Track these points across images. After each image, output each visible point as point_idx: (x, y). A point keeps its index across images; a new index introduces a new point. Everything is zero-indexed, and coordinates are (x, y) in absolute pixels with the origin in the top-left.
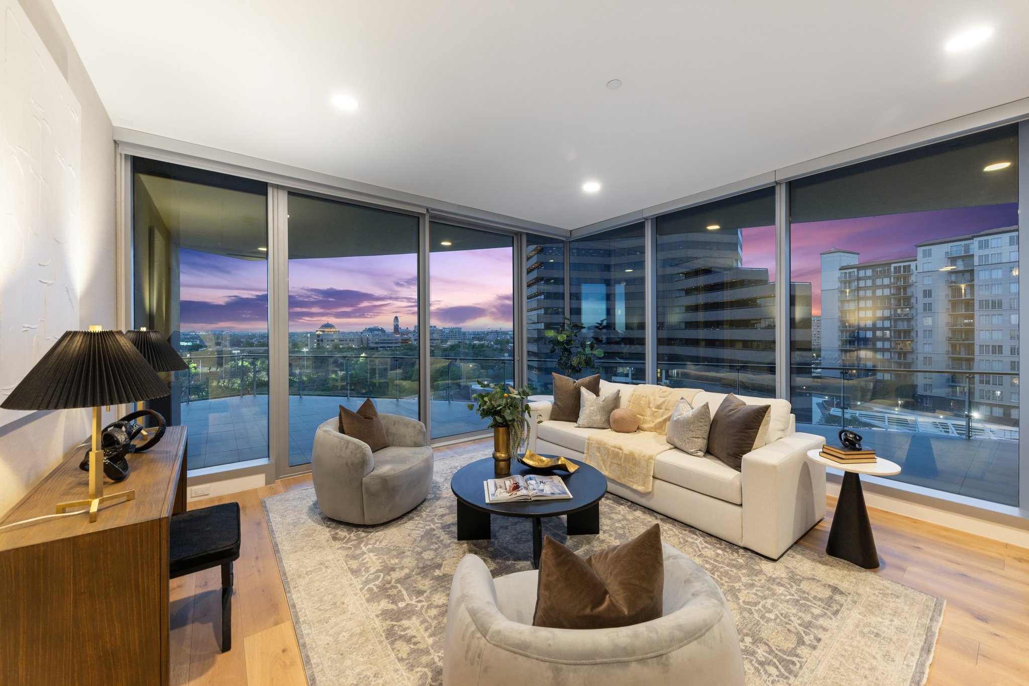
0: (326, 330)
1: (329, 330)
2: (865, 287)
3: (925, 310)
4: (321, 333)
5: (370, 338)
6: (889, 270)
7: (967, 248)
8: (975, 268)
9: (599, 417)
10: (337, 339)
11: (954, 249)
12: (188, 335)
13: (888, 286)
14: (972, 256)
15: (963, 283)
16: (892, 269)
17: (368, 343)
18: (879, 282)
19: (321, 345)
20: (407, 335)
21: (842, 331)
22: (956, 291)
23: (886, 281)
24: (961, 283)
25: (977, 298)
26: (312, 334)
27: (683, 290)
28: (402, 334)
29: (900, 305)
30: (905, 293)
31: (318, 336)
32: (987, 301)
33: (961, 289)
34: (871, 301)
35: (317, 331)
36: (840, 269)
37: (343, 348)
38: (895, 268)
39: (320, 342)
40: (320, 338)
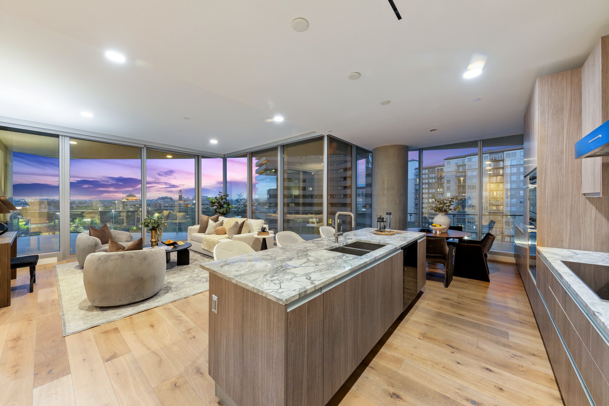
0: (130, 198)
1: (132, 198)
2: (425, 178)
3: (447, 189)
4: (126, 200)
5: (162, 203)
6: (435, 170)
7: (464, 162)
8: (467, 171)
10: (138, 204)
11: (459, 161)
13: (434, 178)
14: (465, 165)
15: (462, 177)
16: (436, 170)
17: (160, 207)
18: (431, 176)
20: (188, 201)
21: (416, 199)
22: (459, 181)
23: (434, 175)
24: (461, 177)
25: (467, 184)
26: (119, 201)
27: (342, 177)
28: (185, 201)
29: (439, 187)
30: (441, 182)
31: (124, 202)
32: (471, 186)
33: (461, 180)
34: (427, 185)
35: (123, 199)
36: (415, 169)
38: (437, 169)
39: (125, 206)
40: (125, 204)
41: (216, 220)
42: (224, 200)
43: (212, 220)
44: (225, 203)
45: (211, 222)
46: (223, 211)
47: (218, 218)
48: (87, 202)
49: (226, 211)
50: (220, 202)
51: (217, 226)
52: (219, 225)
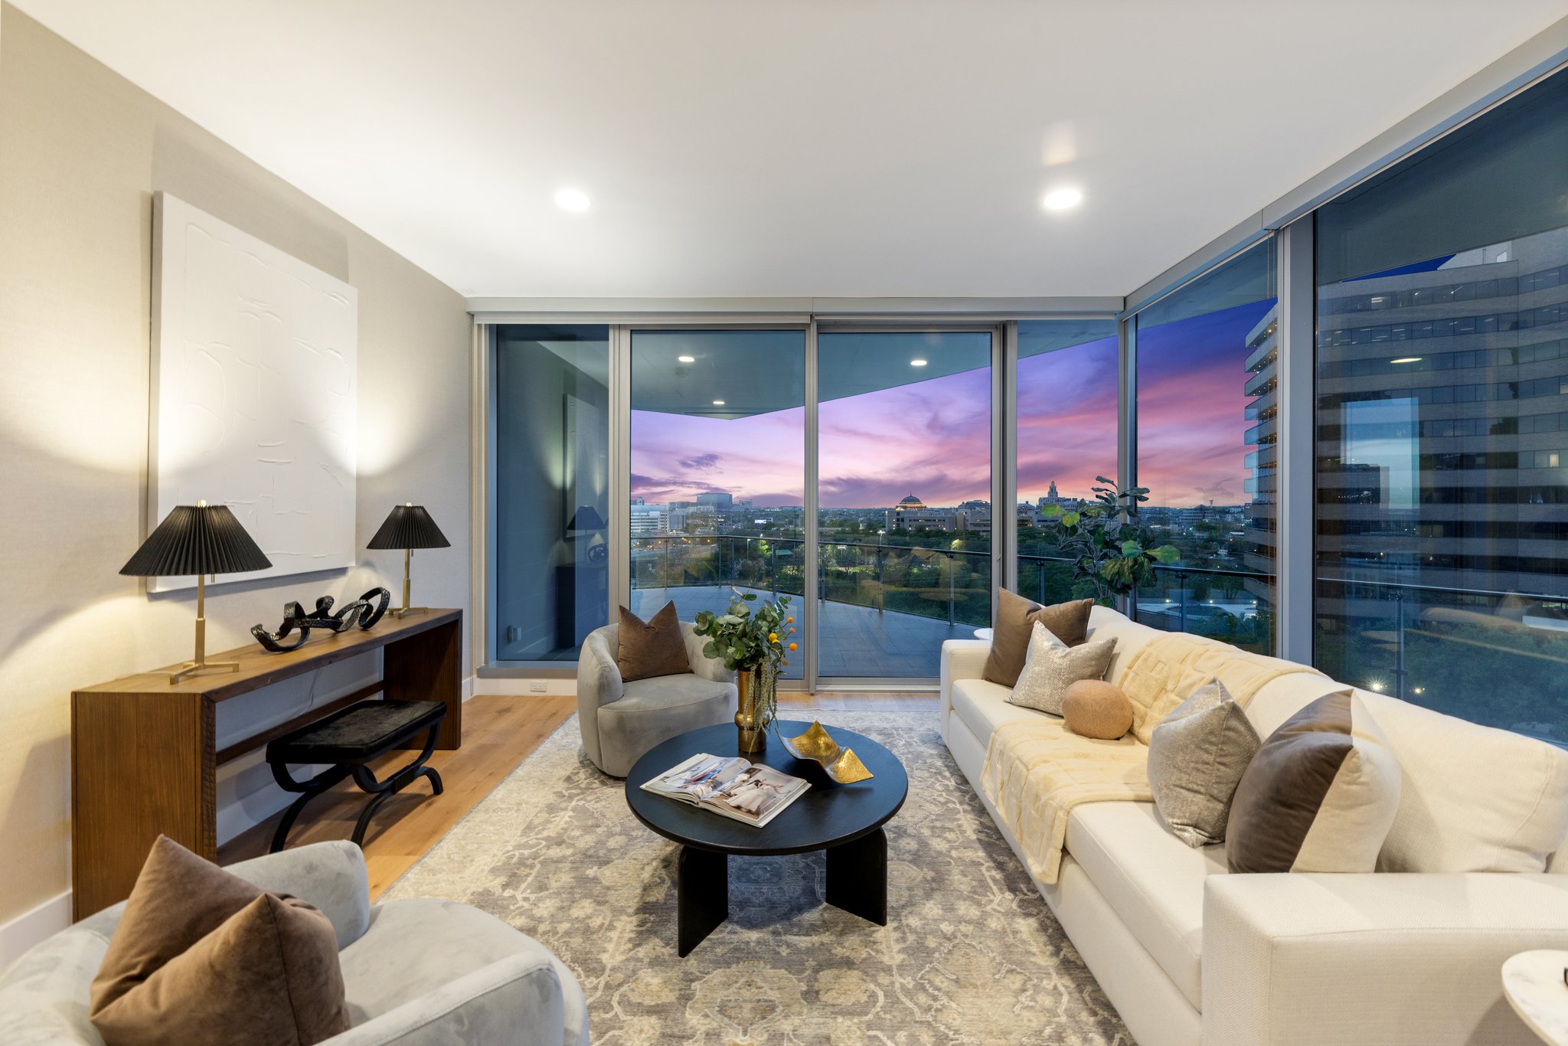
0: (909, 505)
1: (913, 505)
4: (902, 510)
5: (969, 516)
9: (1047, 691)
10: (922, 518)
12: (763, 511)
17: (965, 526)
19: (901, 525)
20: (1026, 513)
26: (891, 511)
31: (898, 513)
35: (897, 507)
37: (930, 531)
39: (900, 522)
40: (901, 517)
41: (1074, 632)
42: (1124, 518)
43: (1053, 627)
44: (1126, 533)
45: (1042, 639)
46: (1118, 573)
47: (1083, 616)
48: (844, 512)
49: (1133, 573)
50: (1103, 526)
51: (1075, 675)
52: (1088, 671)
